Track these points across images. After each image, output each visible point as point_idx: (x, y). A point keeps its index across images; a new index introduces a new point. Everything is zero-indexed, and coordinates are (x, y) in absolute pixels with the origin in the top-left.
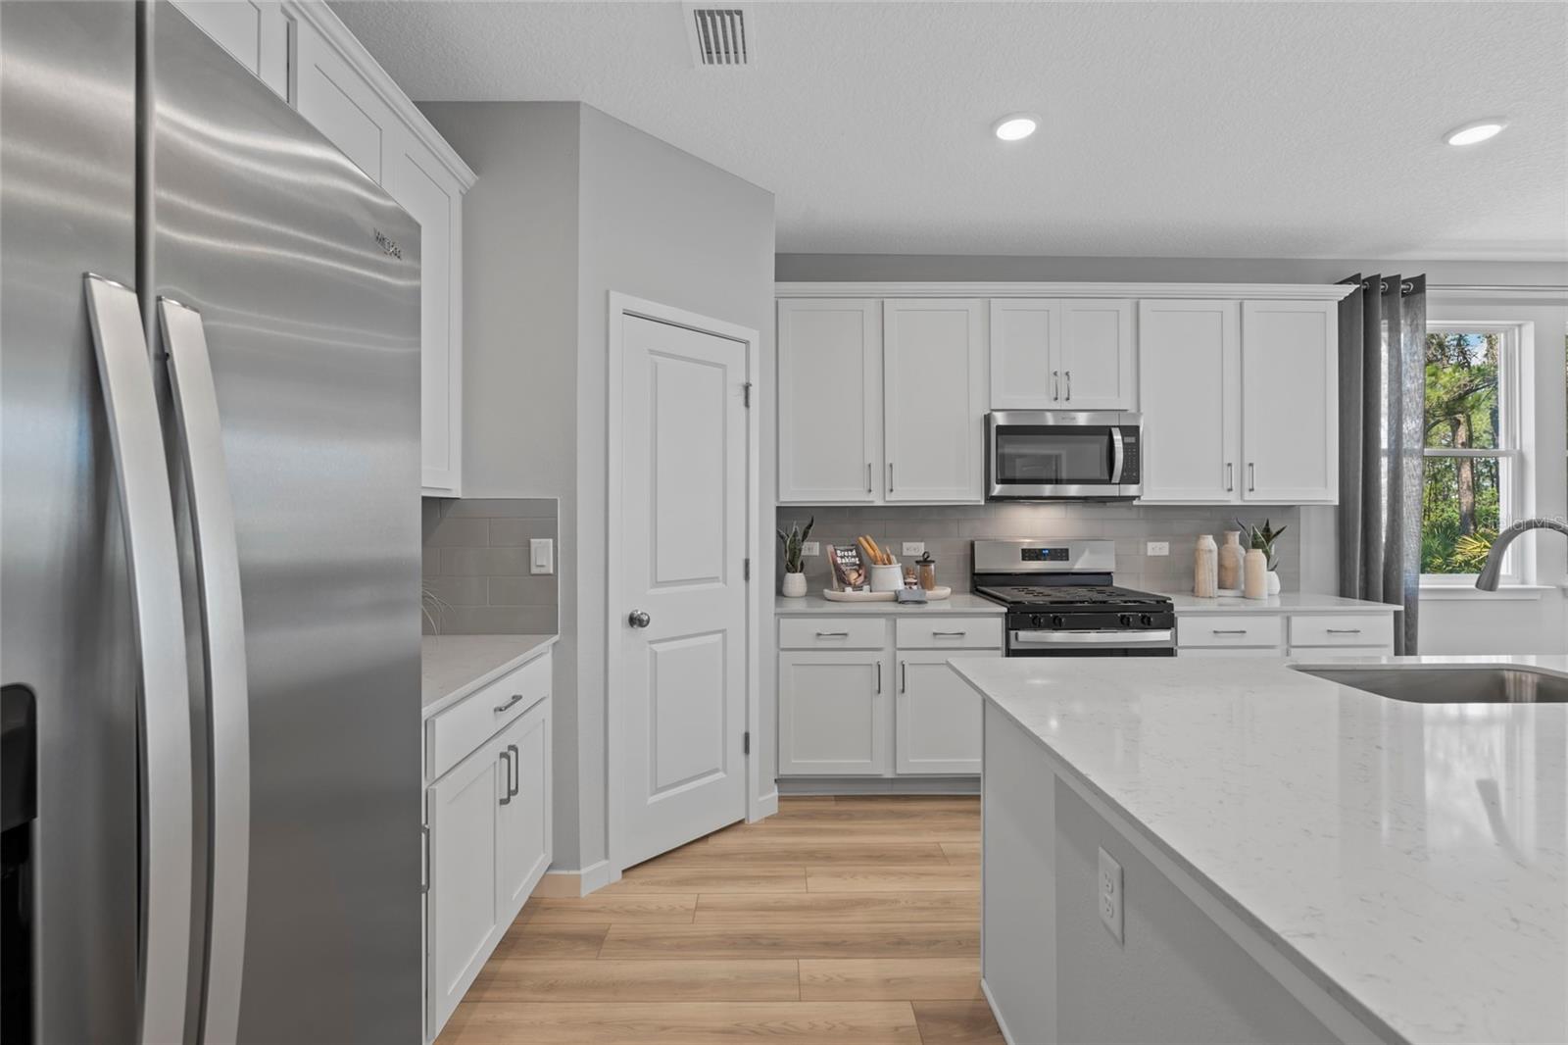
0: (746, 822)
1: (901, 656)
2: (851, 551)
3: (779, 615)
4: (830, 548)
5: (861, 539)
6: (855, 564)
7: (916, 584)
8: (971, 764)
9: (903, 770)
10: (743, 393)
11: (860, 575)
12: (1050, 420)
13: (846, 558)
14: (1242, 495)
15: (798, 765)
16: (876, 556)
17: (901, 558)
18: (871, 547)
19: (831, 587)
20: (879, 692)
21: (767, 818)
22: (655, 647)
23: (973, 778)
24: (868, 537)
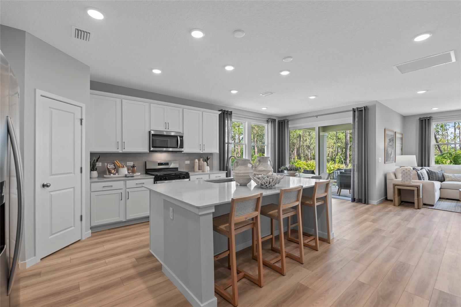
0: (81, 240)
1: (128, 190)
2: (112, 164)
3: (91, 182)
4: (106, 164)
5: (115, 161)
6: (114, 168)
7: (131, 172)
8: (146, 213)
9: (128, 218)
10: (80, 121)
11: (115, 171)
12: (165, 133)
13: (111, 166)
14: (203, 151)
15: (96, 222)
16: (120, 166)
17: (126, 166)
18: (118, 163)
19: (106, 174)
20: (122, 200)
21: (88, 238)
22: (51, 193)
23: (147, 217)
24: (117, 161)
